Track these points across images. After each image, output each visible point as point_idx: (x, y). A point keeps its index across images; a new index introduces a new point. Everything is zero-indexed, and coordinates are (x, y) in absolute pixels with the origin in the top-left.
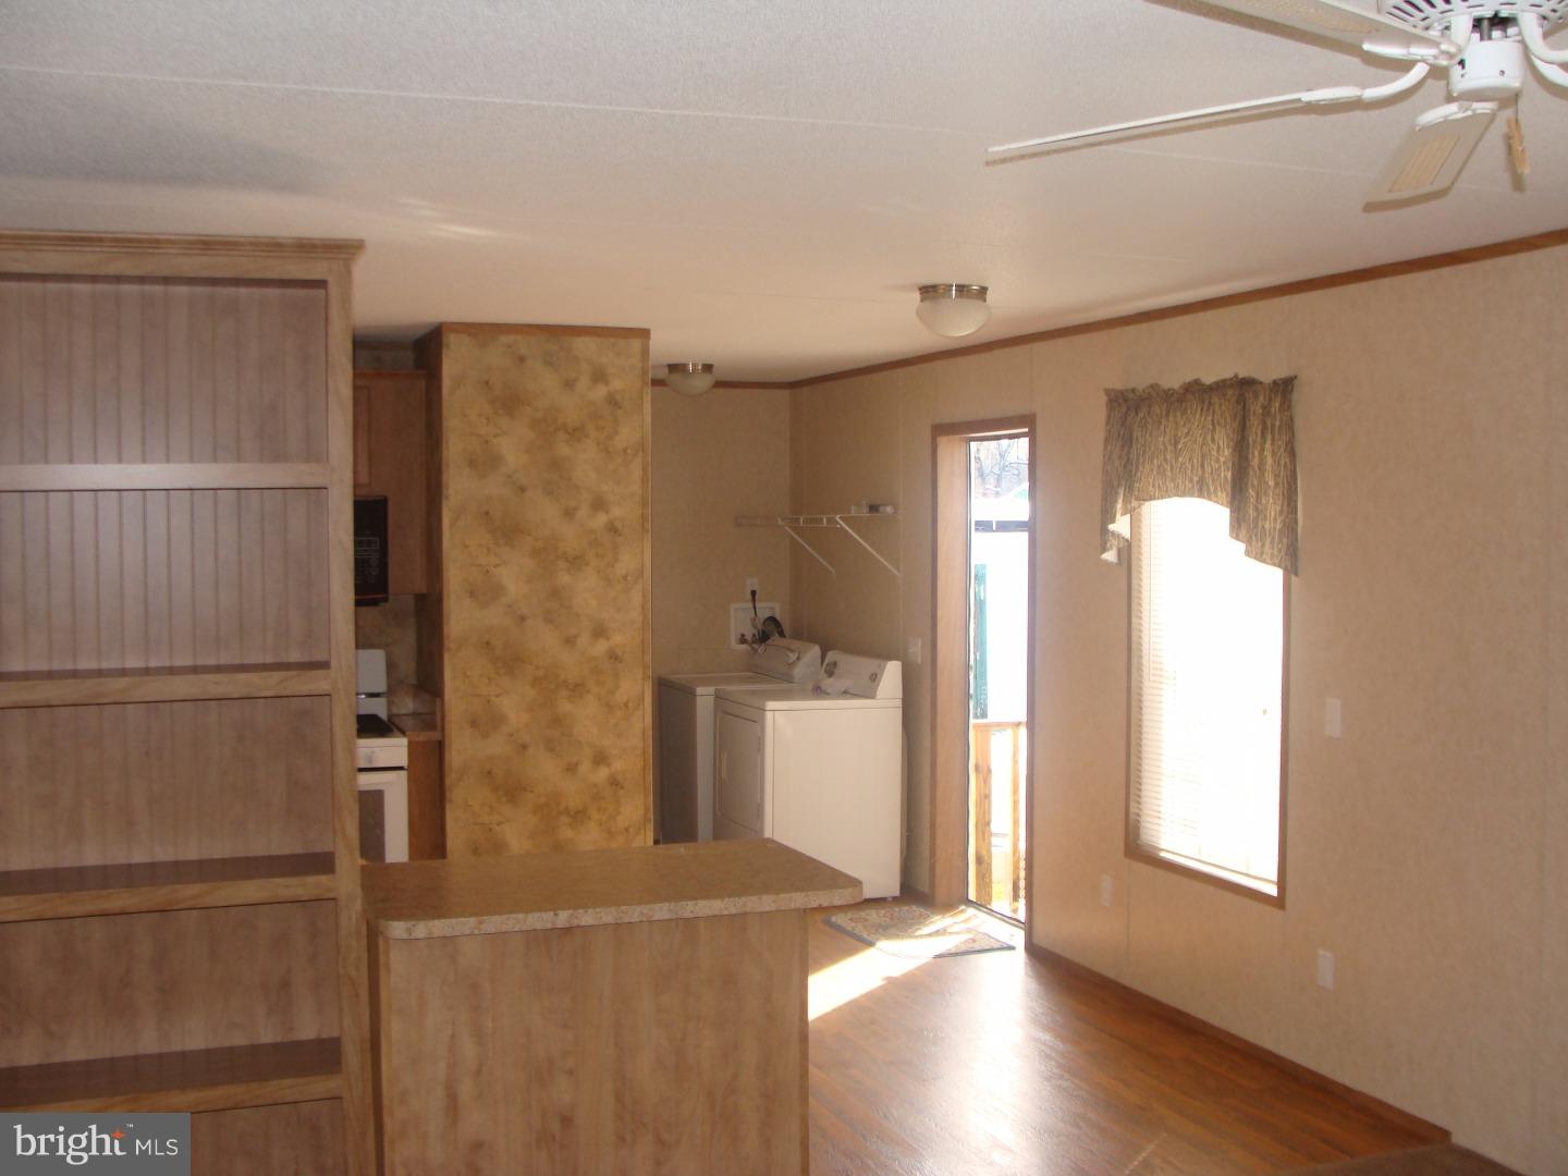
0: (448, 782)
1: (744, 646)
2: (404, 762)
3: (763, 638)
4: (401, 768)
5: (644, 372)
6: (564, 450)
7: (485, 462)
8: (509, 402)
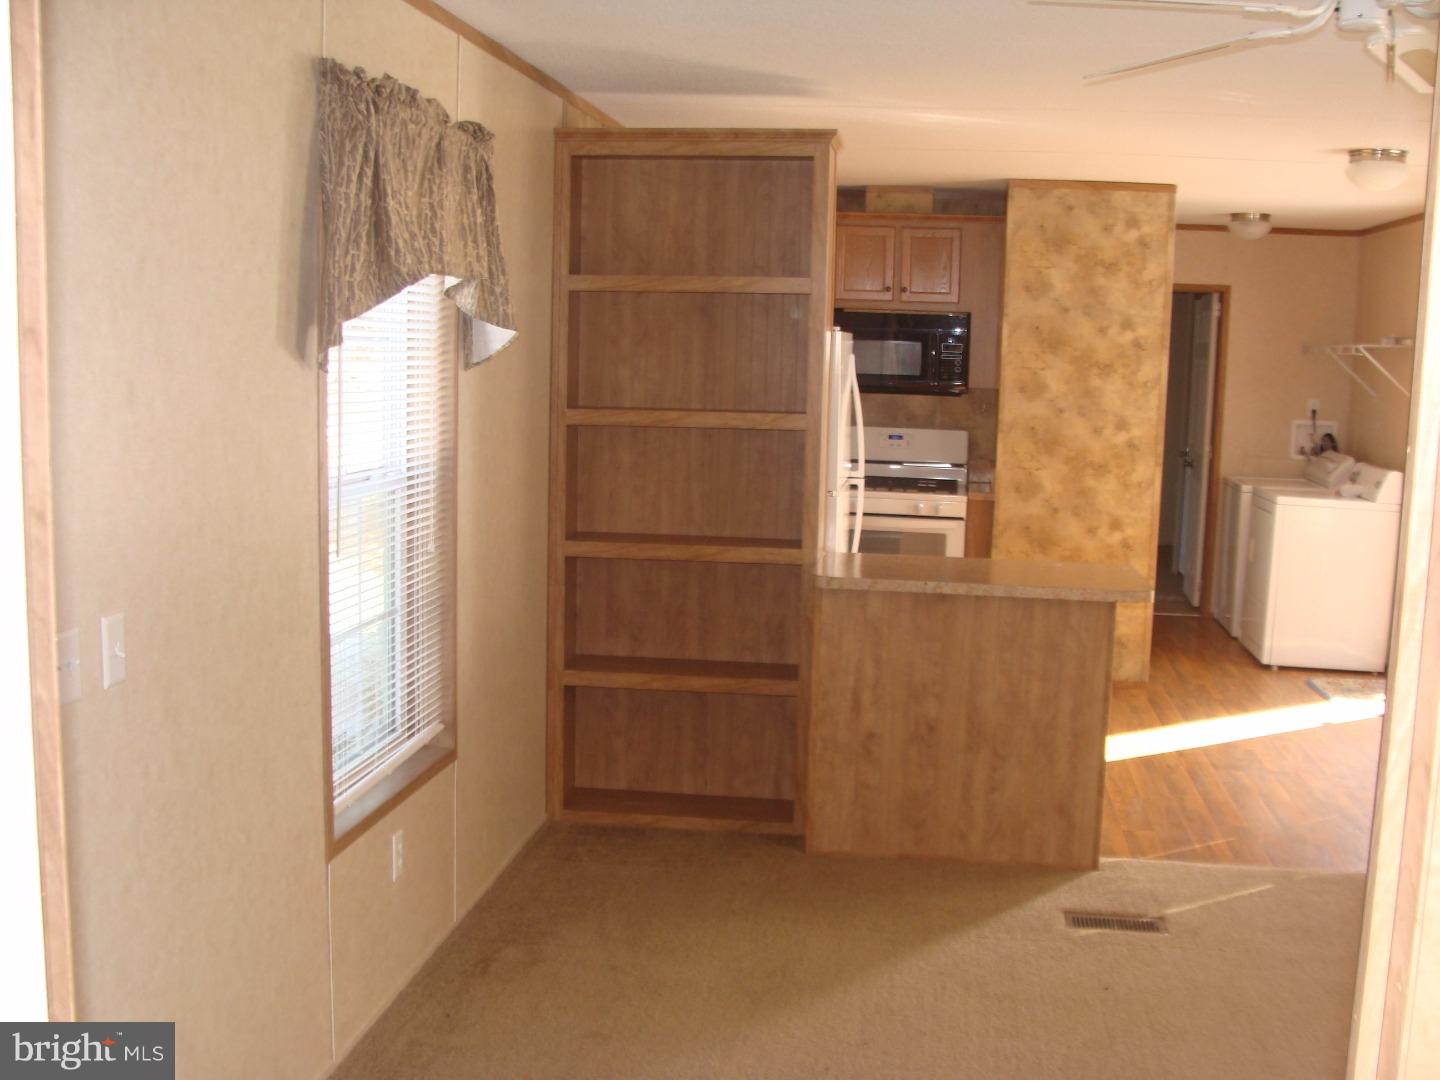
0: (995, 532)
1: (1301, 457)
2: (963, 514)
3: (1319, 451)
4: (961, 519)
5: (1170, 219)
6: (1101, 281)
7: (1037, 288)
8: (1059, 242)
